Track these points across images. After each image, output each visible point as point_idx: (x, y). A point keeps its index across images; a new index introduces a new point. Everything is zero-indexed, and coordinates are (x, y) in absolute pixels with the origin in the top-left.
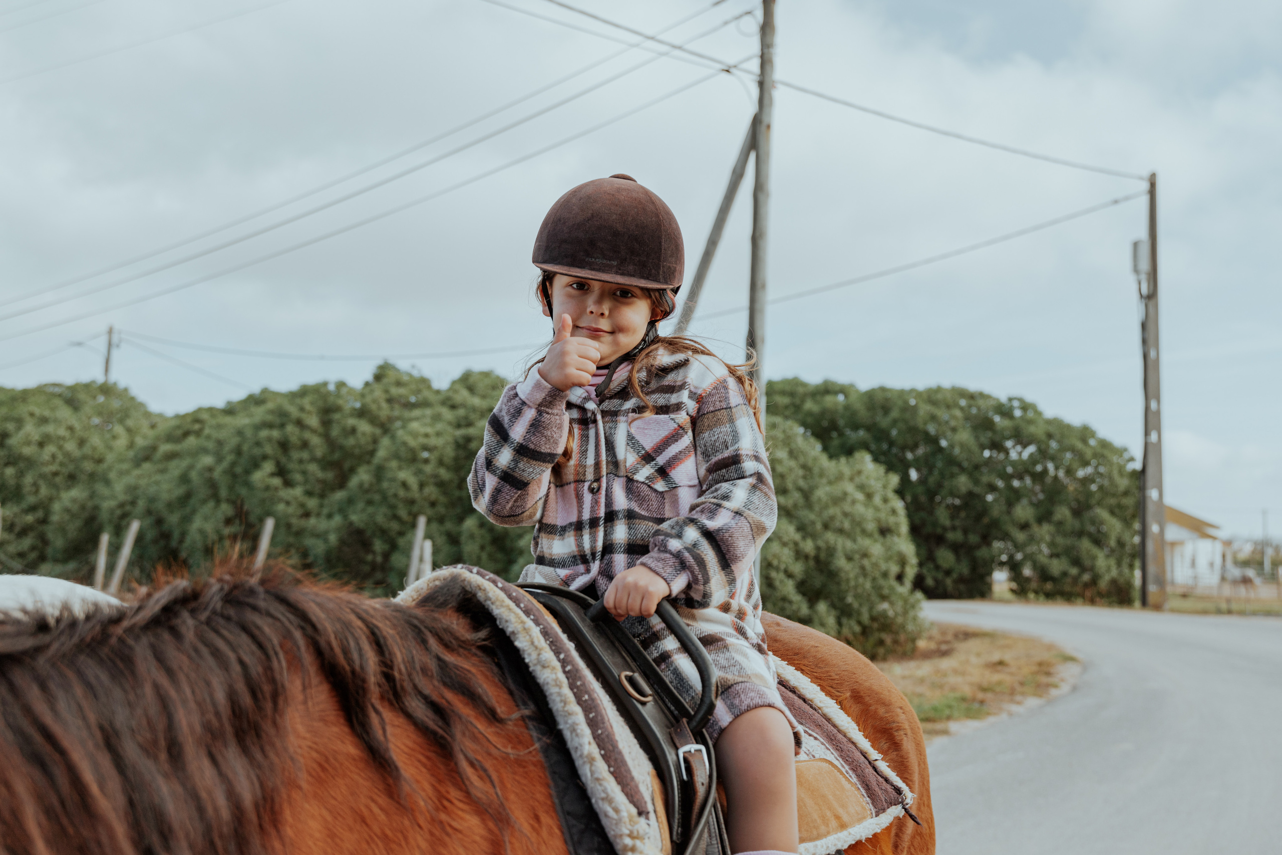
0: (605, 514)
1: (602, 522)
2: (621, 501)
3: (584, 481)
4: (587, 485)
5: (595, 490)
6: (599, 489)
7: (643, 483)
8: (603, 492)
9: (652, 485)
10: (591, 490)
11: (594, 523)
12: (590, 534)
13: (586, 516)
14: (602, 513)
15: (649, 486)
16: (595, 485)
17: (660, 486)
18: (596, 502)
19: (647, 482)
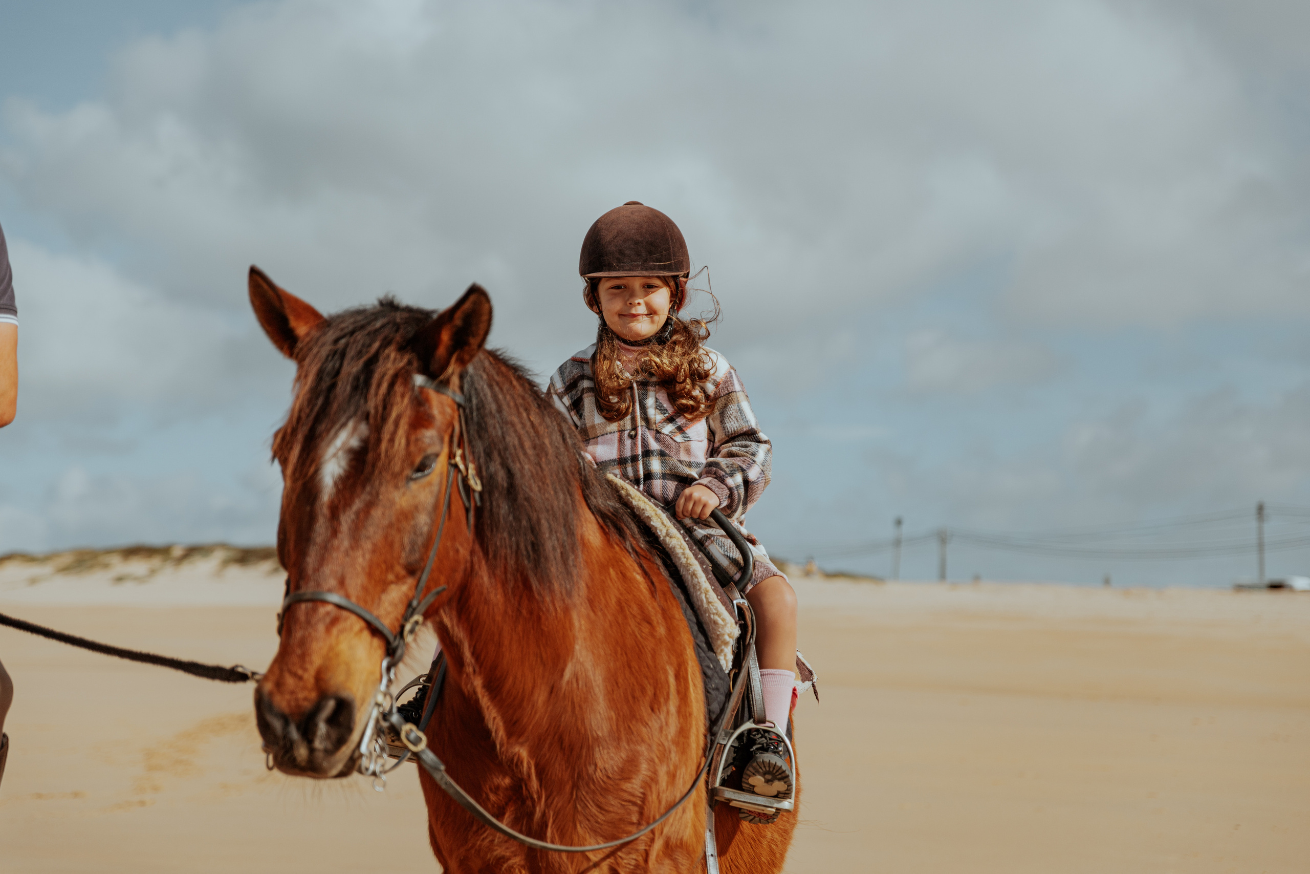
0: (642, 452)
1: (640, 458)
2: (654, 445)
3: (625, 431)
4: (626, 433)
5: (633, 436)
6: (636, 435)
7: (667, 435)
8: (639, 437)
9: (673, 438)
10: (631, 437)
11: (634, 459)
12: (632, 466)
13: (628, 453)
14: (640, 451)
15: (671, 438)
16: (633, 433)
17: (679, 438)
18: (634, 445)
19: (670, 435)
